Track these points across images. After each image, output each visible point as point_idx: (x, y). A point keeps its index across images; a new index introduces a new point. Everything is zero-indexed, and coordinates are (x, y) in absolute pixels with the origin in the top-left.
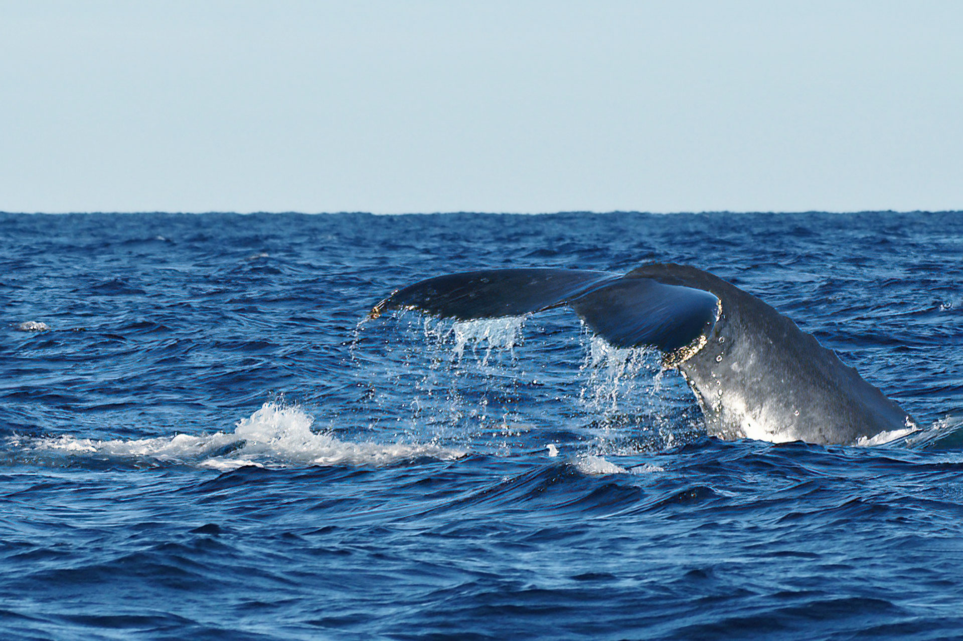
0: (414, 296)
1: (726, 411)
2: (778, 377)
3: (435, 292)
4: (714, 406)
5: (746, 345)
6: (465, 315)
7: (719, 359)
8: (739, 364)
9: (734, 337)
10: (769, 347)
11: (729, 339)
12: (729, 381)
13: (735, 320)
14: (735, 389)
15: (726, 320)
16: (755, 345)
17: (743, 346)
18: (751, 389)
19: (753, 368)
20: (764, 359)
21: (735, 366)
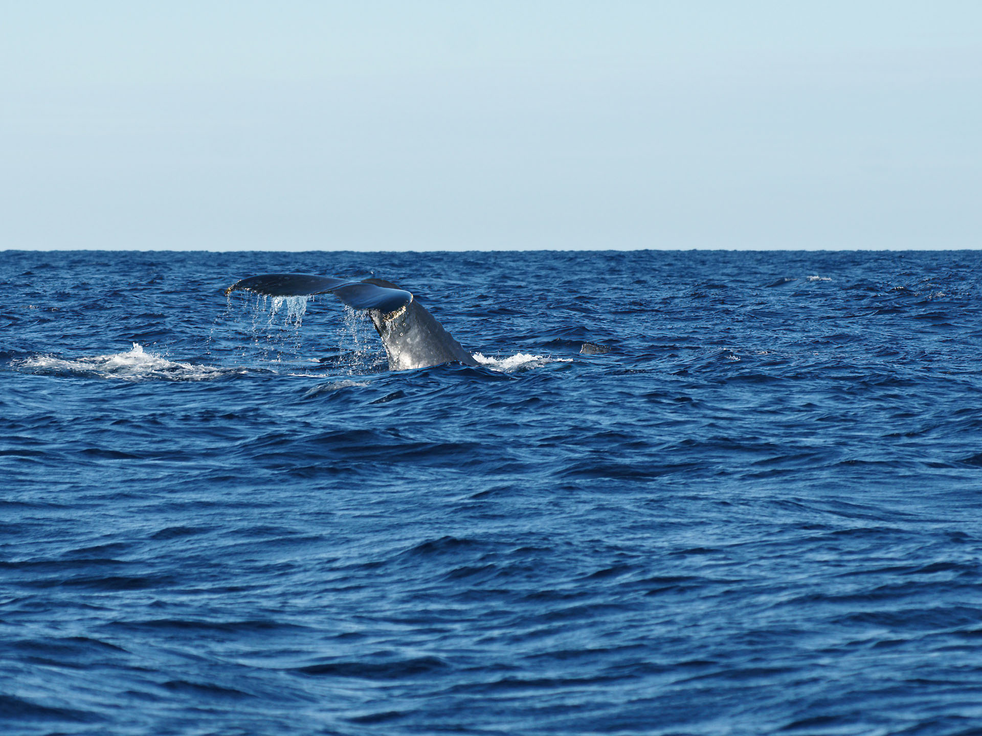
0: (249, 284)
1: (400, 363)
2: (430, 350)
3: (261, 282)
4: (395, 359)
5: (416, 331)
6: (276, 294)
7: (401, 334)
8: (411, 339)
9: (411, 324)
10: (427, 334)
11: (408, 325)
12: (405, 347)
13: (413, 316)
14: (406, 352)
15: (409, 315)
16: (421, 331)
17: (414, 331)
18: (415, 353)
19: (418, 343)
20: (424, 340)
21: (408, 340)
